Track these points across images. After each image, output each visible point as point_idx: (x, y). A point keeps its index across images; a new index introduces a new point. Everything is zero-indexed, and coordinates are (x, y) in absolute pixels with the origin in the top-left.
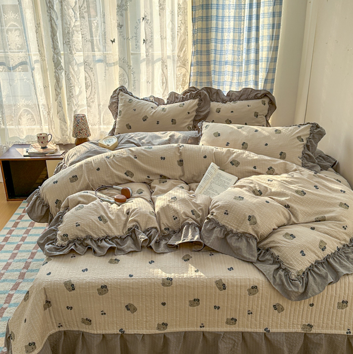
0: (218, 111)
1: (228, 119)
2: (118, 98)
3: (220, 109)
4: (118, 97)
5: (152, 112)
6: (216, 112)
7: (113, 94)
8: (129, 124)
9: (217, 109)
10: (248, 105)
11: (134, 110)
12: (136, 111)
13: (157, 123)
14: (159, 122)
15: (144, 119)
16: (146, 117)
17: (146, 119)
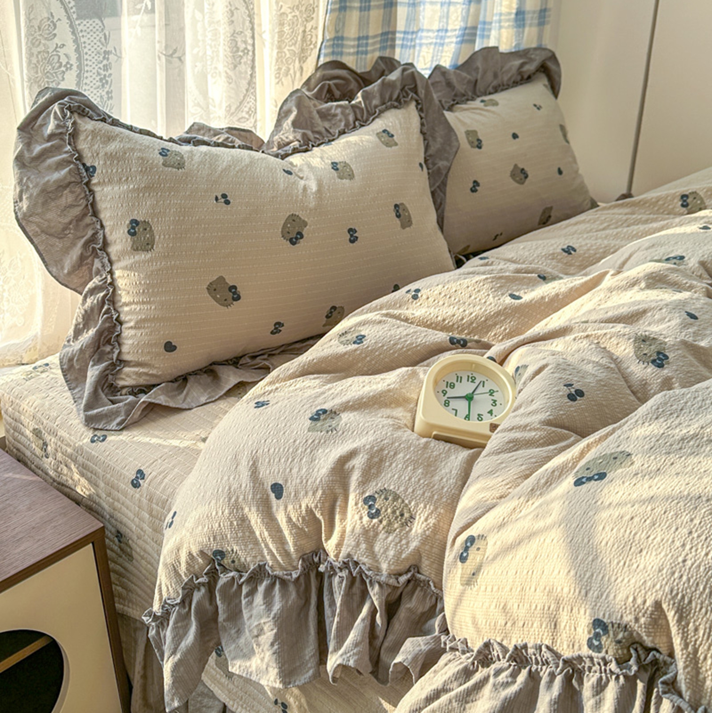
0: (476, 143)
1: (516, 166)
2: (80, 158)
3: (475, 132)
4: (75, 149)
5: (305, 189)
6: (472, 147)
7: (28, 145)
8: (221, 279)
9: (468, 133)
10: (535, 105)
11: (223, 200)
12: (231, 201)
13: (349, 236)
14: (356, 232)
15: (288, 233)
16: (294, 220)
17: (297, 229)
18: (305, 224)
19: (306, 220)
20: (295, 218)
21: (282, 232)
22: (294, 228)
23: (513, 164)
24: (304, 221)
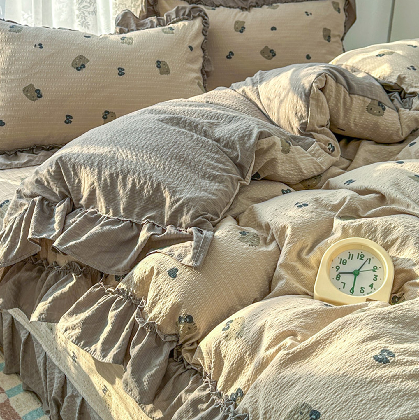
11: (39, 46)
12: (44, 47)
13: (118, 71)
14: (124, 70)
15: (76, 64)
16: (81, 58)
17: (81, 63)
18: (88, 61)
19: (89, 59)
20: (82, 57)
21: (72, 64)
22: (80, 62)
23: (265, 46)
24: (87, 59)
